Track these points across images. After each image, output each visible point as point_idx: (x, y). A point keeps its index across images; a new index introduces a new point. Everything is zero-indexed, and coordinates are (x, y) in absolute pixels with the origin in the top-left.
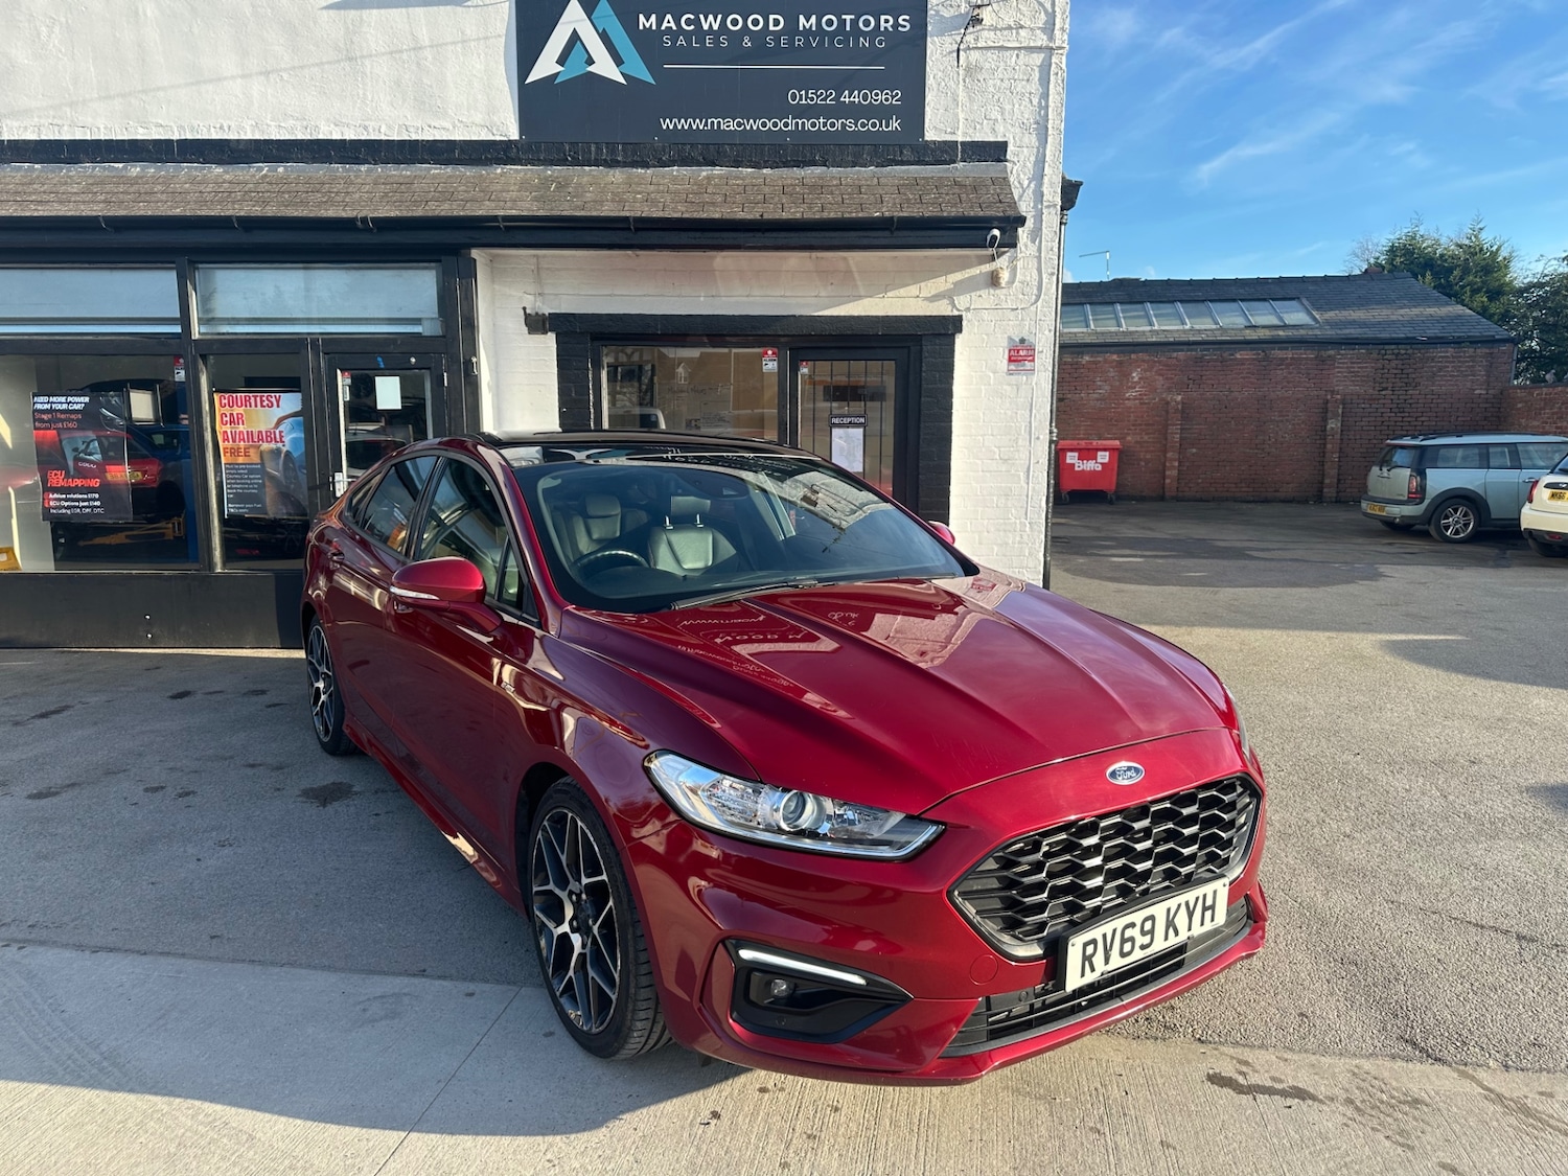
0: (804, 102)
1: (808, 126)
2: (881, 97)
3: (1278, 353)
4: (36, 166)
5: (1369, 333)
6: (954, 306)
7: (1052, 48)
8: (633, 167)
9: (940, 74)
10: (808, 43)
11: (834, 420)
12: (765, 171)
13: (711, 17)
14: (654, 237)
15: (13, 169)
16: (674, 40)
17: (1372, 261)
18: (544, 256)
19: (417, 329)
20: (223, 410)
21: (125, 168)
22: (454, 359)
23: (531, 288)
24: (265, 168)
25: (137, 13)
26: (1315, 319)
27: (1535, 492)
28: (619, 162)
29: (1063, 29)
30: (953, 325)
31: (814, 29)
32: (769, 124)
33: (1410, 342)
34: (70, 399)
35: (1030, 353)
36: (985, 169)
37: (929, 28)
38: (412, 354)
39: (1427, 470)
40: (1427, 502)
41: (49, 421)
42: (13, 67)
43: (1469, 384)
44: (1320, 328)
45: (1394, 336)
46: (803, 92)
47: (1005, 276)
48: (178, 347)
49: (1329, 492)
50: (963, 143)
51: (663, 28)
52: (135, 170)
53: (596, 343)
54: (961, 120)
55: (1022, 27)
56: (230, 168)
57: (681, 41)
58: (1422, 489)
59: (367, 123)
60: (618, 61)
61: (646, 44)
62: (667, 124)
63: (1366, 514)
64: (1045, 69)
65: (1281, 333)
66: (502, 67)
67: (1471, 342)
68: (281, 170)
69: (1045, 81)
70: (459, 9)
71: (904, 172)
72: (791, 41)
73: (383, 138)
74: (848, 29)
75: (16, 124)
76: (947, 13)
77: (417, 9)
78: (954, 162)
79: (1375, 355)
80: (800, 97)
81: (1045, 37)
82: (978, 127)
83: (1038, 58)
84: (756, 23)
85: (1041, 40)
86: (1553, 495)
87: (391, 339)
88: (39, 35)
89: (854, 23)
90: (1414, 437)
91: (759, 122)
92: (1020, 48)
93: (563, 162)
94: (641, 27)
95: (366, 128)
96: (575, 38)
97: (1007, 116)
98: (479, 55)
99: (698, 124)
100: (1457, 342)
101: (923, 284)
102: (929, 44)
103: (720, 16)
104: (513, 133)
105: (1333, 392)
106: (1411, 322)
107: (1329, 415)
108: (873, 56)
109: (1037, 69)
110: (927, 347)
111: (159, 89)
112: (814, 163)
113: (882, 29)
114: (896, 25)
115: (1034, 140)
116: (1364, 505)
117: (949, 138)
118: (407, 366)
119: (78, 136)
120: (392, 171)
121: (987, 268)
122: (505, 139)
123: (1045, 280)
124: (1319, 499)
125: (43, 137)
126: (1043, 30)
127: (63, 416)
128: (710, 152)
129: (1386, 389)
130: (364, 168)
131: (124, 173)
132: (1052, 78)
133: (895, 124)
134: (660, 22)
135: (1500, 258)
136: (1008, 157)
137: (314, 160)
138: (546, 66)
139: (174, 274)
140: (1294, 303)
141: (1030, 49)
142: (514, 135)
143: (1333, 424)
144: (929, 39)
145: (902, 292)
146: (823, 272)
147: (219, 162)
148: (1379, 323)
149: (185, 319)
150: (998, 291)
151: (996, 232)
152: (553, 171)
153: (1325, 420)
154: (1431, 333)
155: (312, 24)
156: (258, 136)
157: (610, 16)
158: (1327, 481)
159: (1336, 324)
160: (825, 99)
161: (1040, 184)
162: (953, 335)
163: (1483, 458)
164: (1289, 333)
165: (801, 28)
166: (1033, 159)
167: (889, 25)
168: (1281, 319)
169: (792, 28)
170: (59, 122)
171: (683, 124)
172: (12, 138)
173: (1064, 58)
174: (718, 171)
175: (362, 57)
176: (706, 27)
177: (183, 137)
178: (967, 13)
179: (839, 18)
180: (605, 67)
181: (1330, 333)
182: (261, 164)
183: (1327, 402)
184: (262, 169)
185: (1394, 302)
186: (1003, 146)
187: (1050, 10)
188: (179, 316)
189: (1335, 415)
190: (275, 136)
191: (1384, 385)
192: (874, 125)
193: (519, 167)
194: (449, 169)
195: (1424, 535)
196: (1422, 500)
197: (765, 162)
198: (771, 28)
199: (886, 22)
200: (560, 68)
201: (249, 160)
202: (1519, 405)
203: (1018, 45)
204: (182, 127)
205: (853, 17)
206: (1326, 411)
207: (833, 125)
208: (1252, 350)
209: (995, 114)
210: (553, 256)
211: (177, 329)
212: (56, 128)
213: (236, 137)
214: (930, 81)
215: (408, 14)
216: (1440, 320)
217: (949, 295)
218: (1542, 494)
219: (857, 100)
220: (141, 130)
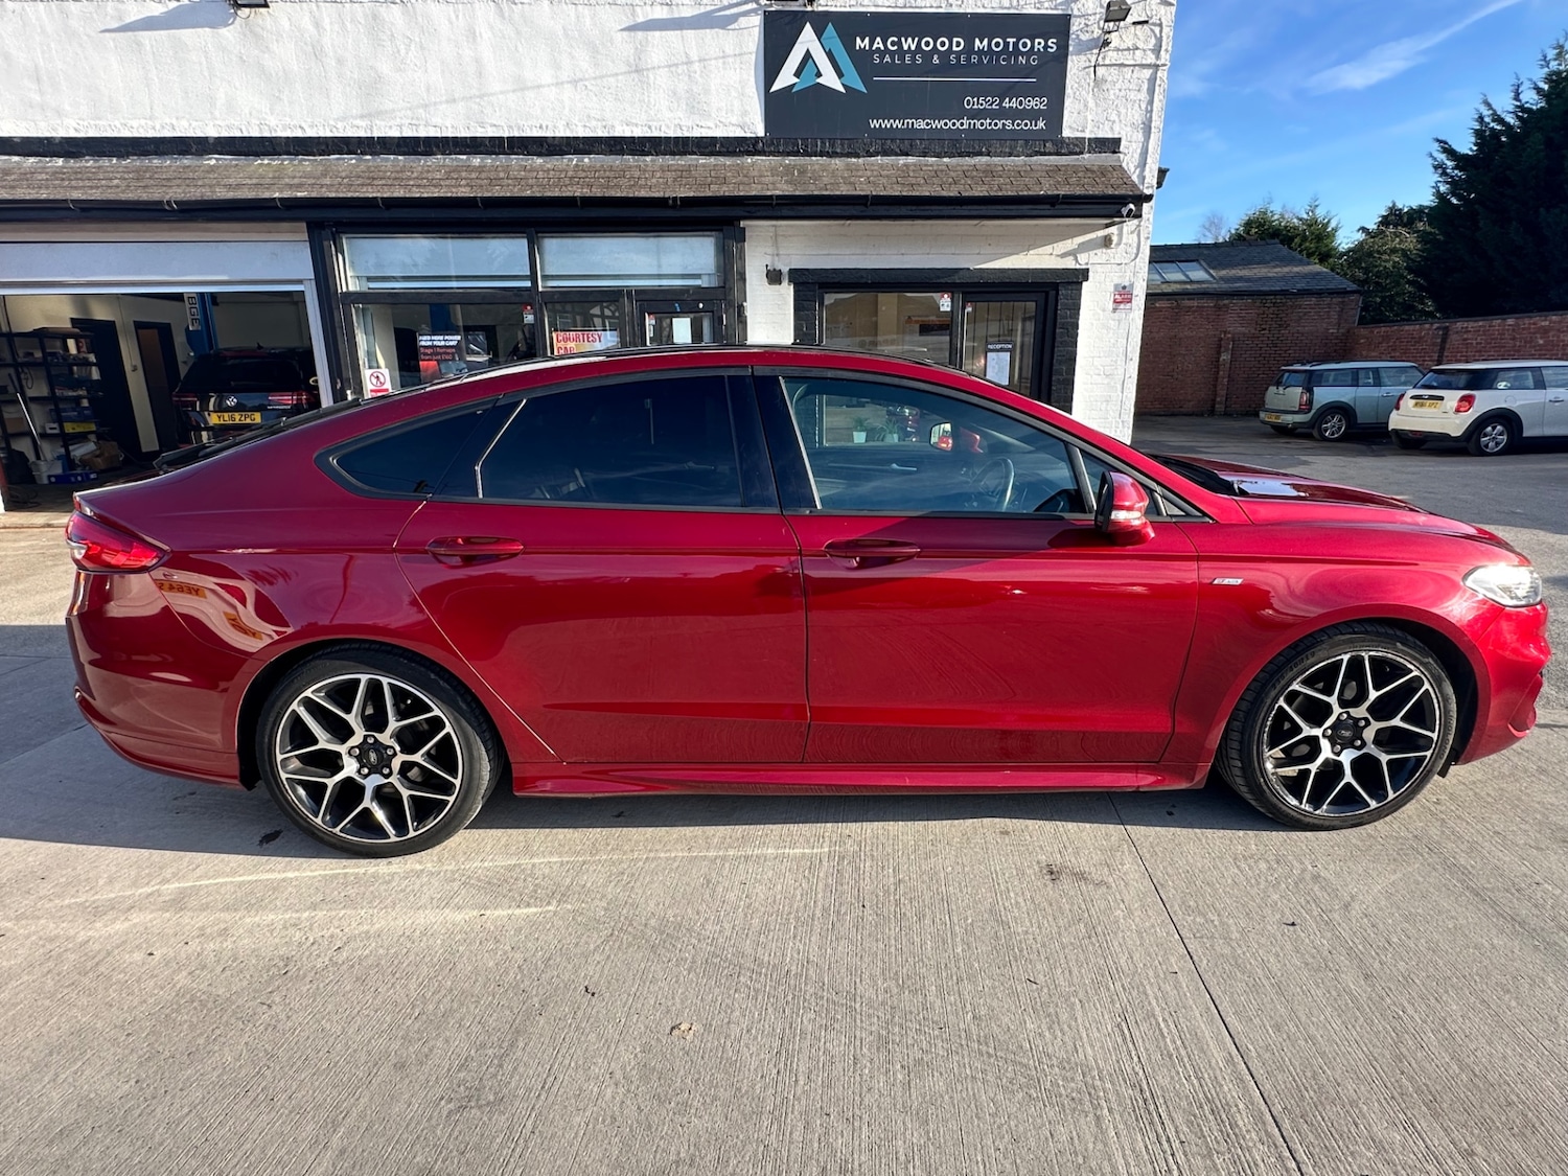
0: (975, 107)
1: (978, 125)
2: (1033, 103)
3: (1187, 303)
4: (400, 157)
5: (1254, 287)
6: (1077, 261)
7: (1158, 66)
8: (848, 157)
9: (1076, 85)
10: (980, 60)
11: (990, 347)
12: (945, 160)
13: (910, 40)
14: (882, 210)
15: (382, 159)
16: (882, 58)
17: (1233, 232)
18: (780, 226)
19: (698, 282)
20: (559, 345)
21: (468, 159)
22: (730, 304)
23: (770, 250)
24: (575, 159)
25: (474, 33)
26: (1212, 276)
27: (1401, 402)
28: (837, 153)
29: (1167, 50)
30: (1083, 274)
31: (986, 49)
32: (950, 124)
33: (1284, 293)
34: (446, 337)
35: (1129, 296)
36: (1104, 159)
37: (1071, 49)
38: (700, 301)
39: (1315, 388)
40: (1313, 411)
41: (431, 354)
42: (380, 77)
43: (1325, 325)
44: (1217, 283)
45: (1273, 289)
46: (975, 99)
47: (1115, 239)
48: (525, 297)
49: (1219, 408)
50: (1089, 139)
51: (874, 48)
52: (476, 160)
53: (821, 291)
54: (1090, 121)
55: (1137, 48)
56: (548, 159)
57: (887, 59)
58: (1310, 402)
59: (650, 123)
60: (840, 74)
61: (861, 60)
62: (874, 124)
63: (1264, 422)
64: (1152, 81)
65: (1188, 287)
66: (753, 79)
67: (1329, 293)
68: (586, 160)
69: (1151, 91)
70: (721, 31)
71: (1047, 160)
72: (968, 59)
73: (663, 135)
74: (1011, 49)
75: (383, 123)
76: (1084, 37)
77: (689, 31)
78: (1082, 153)
79: (1258, 304)
80: (973, 103)
81: (1153, 57)
82: (1101, 126)
83: (1147, 73)
84: (943, 44)
85: (1151, 59)
86: (1416, 404)
87: (685, 290)
88: (399, 51)
89: (1016, 45)
90: (1303, 364)
91: (942, 122)
92: (1134, 65)
93: (796, 154)
94: (858, 48)
95: (650, 127)
96: (808, 56)
97: (1122, 117)
98: (735, 69)
99: (897, 124)
100: (1319, 293)
101: (1055, 245)
102: (1069, 63)
103: (916, 39)
104: (759, 130)
105: (1225, 332)
106: (1283, 278)
107: (1223, 349)
108: (1028, 71)
109: (1146, 82)
110: (1062, 292)
111: (492, 94)
112: (980, 154)
113: (1036, 50)
114: (1046, 47)
115: (1140, 136)
116: (1262, 415)
117: (1079, 135)
118: (696, 309)
119: (432, 134)
120: (670, 160)
121: (1101, 233)
122: (753, 135)
123: (1142, 243)
124: (1212, 412)
125: (405, 135)
126: (1153, 51)
127: (442, 351)
128: (906, 144)
129: (1264, 329)
130: (648, 158)
131: (468, 163)
132: (1157, 88)
133: (1041, 124)
134: (872, 43)
135: (1330, 229)
136: (1121, 150)
137: (612, 153)
138: (786, 78)
139: (525, 241)
140: (1194, 264)
141: (1143, 66)
142: (761, 133)
143: (1225, 357)
144: (1069, 57)
145: (1040, 250)
146: (983, 236)
147: (540, 155)
148: (1260, 279)
149: (533, 277)
150: (1109, 251)
151: (1132, 206)
152: (790, 160)
153: (1219, 353)
154: (1299, 286)
155: (609, 44)
156: (569, 134)
157: (834, 37)
158: (1218, 399)
159: (1229, 280)
160: (991, 105)
161: (1143, 170)
162: (1081, 283)
163: (1355, 379)
164: (1195, 286)
165: (976, 49)
166: (1139, 151)
167: (1041, 47)
168: (1187, 276)
169: (969, 49)
170: (417, 123)
171: (887, 124)
172: (381, 135)
173: (1166, 73)
174: (911, 160)
175: (648, 69)
176: (906, 48)
177: (512, 135)
178: (1099, 38)
179: (1005, 42)
180: (830, 79)
181: (1225, 286)
182: (570, 156)
183: (1221, 340)
184: (572, 160)
185: (1269, 263)
186: (1117, 141)
187: (1158, 35)
188: (529, 273)
189: (1227, 350)
190: (581, 134)
191: (1263, 327)
192: (1026, 125)
193: (764, 158)
194: (712, 160)
195: (1308, 436)
196: (1310, 410)
197: (946, 153)
198: (955, 48)
199: (1039, 43)
200: (796, 80)
201: (562, 153)
202: (1362, 341)
203: (1132, 62)
204: (511, 127)
205: (1015, 40)
206: (1220, 346)
207: (996, 125)
208: (1168, 300)
209: (1114, 117)
210: (786, 226)
211: (528, 284)
212: (414, 127)
213: (552, 135)
214: (1068, 91)
215: (682, 37)
216: (1305, 276)
217: (1073, 253)
218: (1408, 403)
219: (1014, 106)
220: (480, 129)
